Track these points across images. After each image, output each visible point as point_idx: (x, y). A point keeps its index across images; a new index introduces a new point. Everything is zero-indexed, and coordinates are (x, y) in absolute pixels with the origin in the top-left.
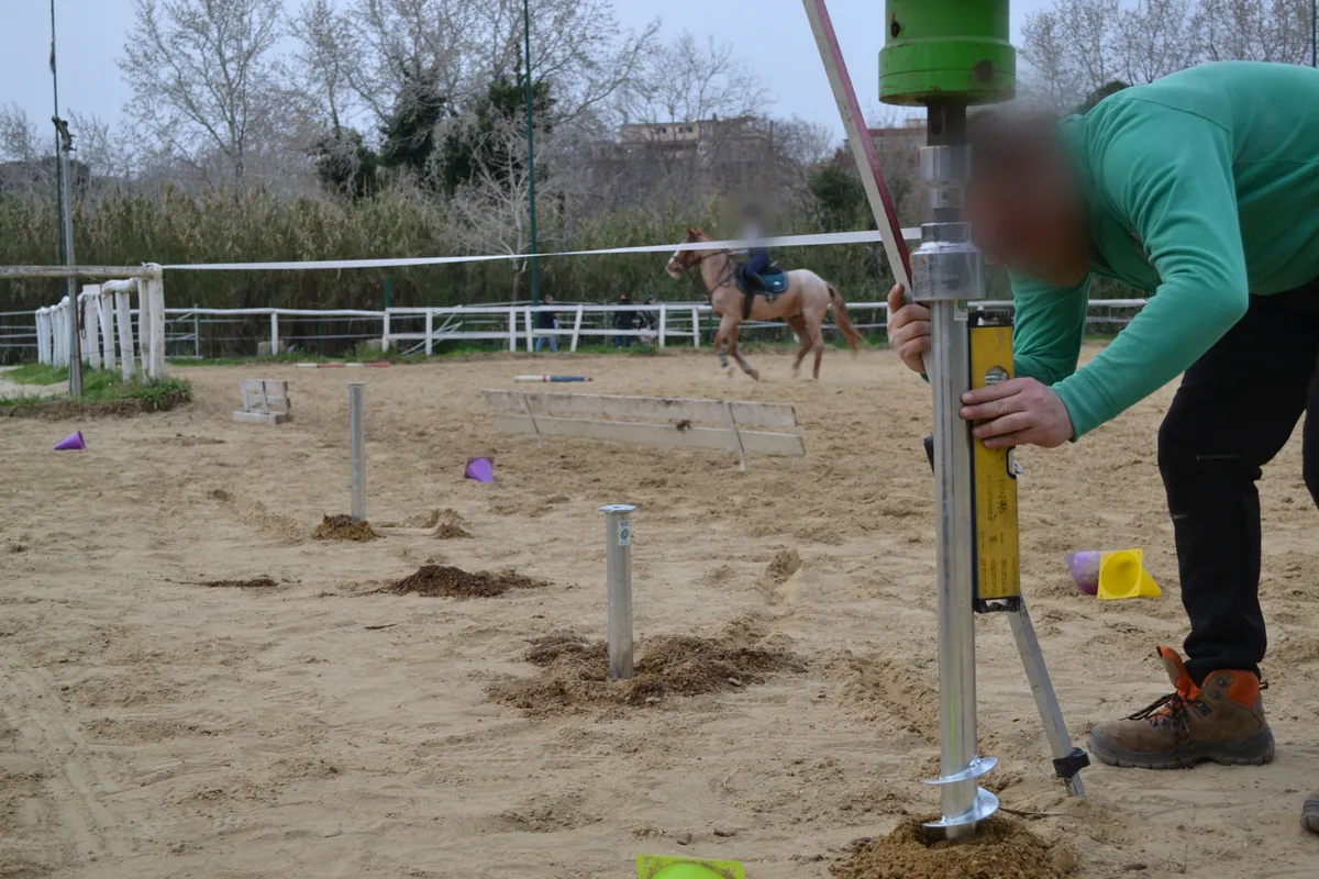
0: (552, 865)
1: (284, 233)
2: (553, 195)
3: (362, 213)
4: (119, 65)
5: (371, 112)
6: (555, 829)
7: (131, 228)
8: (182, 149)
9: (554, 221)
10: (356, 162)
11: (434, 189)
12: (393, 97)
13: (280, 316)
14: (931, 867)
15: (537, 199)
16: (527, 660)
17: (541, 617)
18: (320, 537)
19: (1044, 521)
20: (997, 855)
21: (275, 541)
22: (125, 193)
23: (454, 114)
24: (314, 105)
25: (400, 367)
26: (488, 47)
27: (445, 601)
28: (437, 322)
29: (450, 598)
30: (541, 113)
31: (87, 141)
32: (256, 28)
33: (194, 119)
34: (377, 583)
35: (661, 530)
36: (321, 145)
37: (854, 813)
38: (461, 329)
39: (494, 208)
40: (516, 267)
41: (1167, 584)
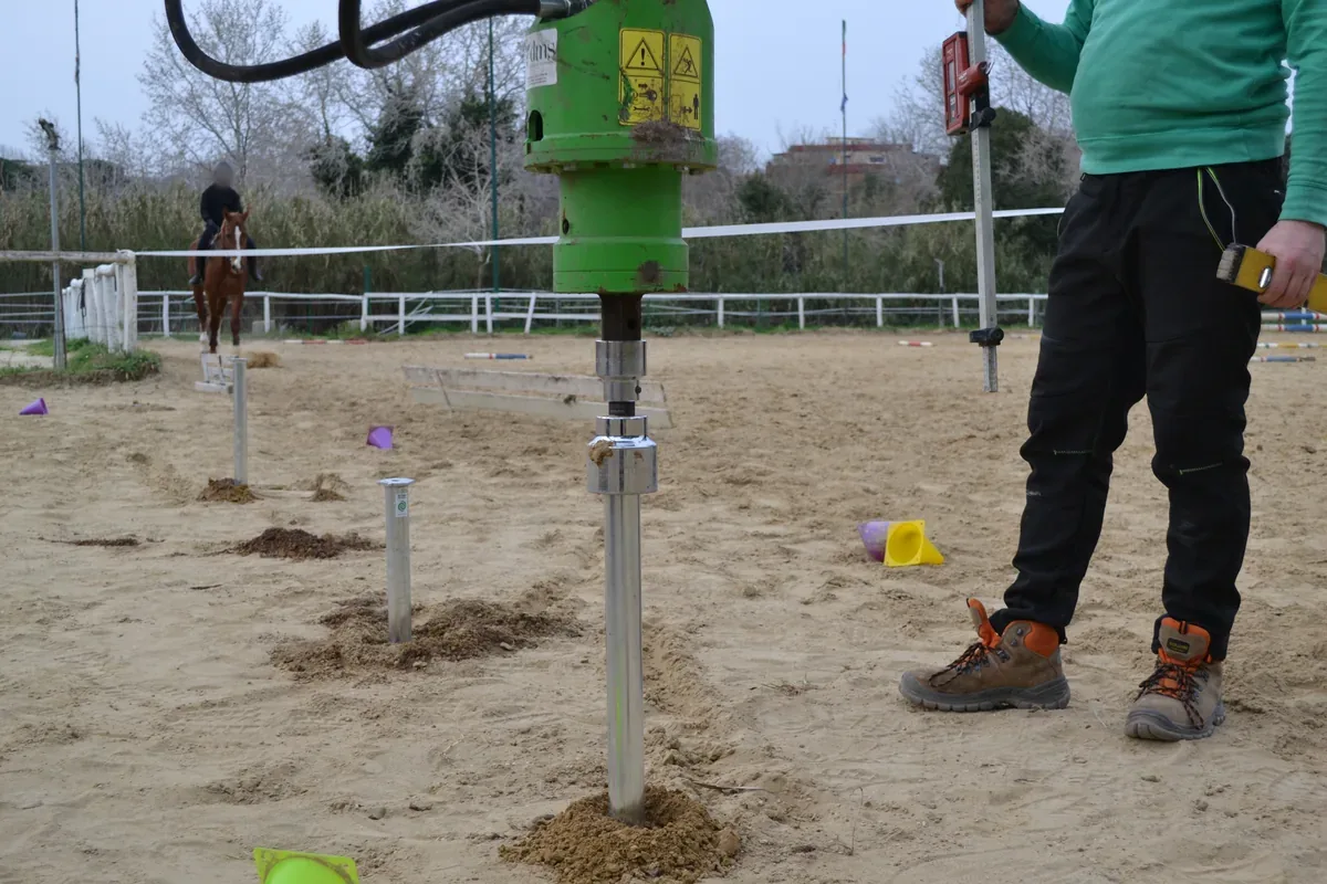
0: (230, 842)
1: (280, 227)
2: (515, 197)
3: (348, 210)
4: (139, 79)
5: (359, 123)
6: (258, 801)
7: (146, 220)
8: (193, 152)
9: (515, 219)
10: (344, 166)
11: (410, 191)
12: (377, 110)
13: (271, 299)
14: (591, 851)
15: (500, 200)
16: (322, 622)
17: (362, 579)
18: (204, 498)
19: (867, 491)
20: (658, 839)
21: (163, 502)
22: (141, 191)
23: (430, 125)
24: (308, 116)
25: (374, 344)
26: (461, 67)
27: (282, 562)
28: (410, 306)
29: (288, 559)
30: (504, 126)
31: (112, 145)
32: (259, 48)
33: (204, 126)
34: (229, 543)
35: (518, 495)
36: (313, 151)
37: (558, 786)
38: (431, 312)
39: (462, 208)
40: (480, 259)
41: (951, 552)
